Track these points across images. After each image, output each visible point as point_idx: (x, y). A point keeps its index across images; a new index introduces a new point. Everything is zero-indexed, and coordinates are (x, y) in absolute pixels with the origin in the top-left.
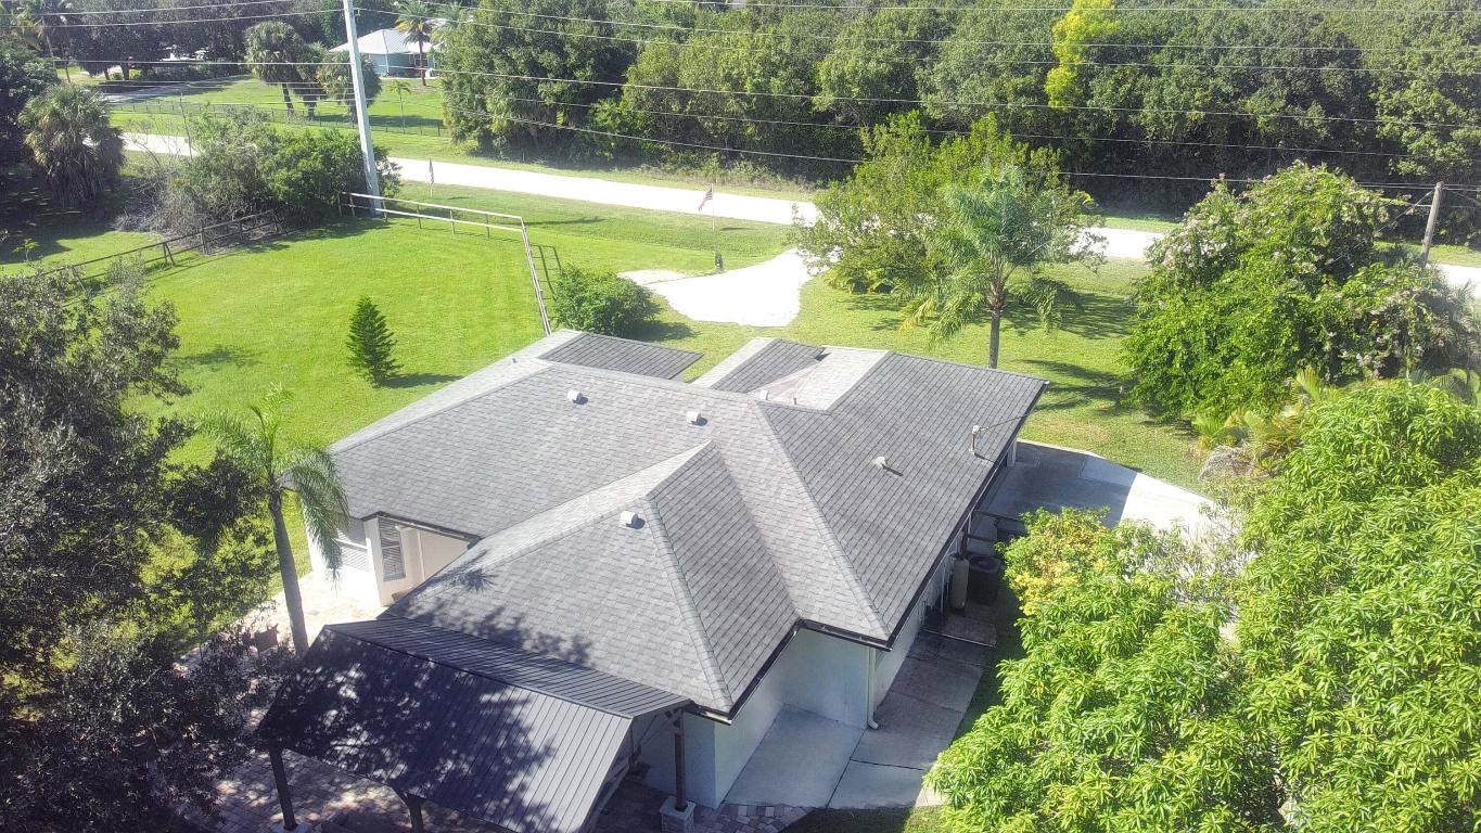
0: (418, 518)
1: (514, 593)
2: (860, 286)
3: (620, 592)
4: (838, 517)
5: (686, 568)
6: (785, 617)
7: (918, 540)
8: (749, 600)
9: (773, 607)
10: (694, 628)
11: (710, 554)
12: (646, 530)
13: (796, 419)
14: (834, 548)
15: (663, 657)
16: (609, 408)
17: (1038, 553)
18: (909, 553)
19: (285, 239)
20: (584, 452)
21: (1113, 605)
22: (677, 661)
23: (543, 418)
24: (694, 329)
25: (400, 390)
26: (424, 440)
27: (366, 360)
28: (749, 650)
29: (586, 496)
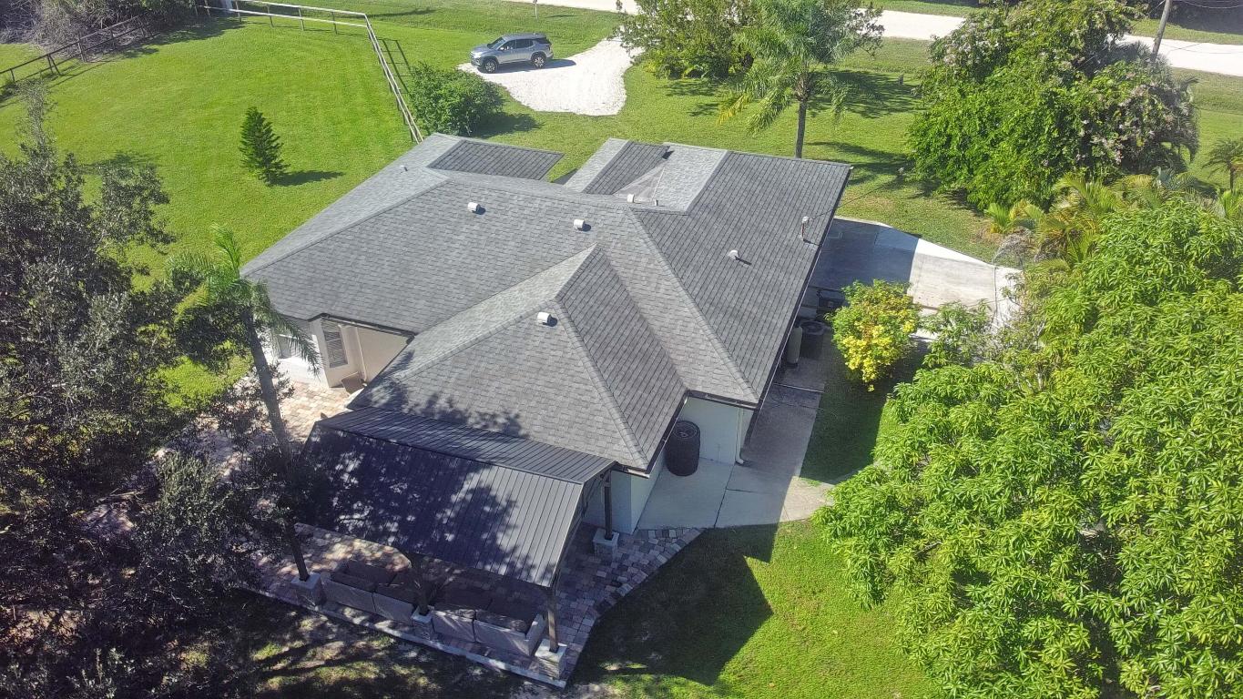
0: (358, 318)
1: (459, 382)
2: (675, 72)
3: (547, 379)
4: (708, 305)
5: (596, 357)
6: (676, 389)
7: (770, 318)
8: (647, 379)
9: (666, 382)
10: (611, 405)
11: (613, 344)
12: (559, 327)
13: (664, 221)
14: (709, 332)
15: (589, 429)
16: (505, 217)
17: (859, 320)
18: (765, 330)
19: (153, 42)
20: (490, 257)
21: (965, 390)
22: (601, 432)
23: (448, 227)
24: (538, 121)
25: (291, 187)
26: (349, 248)
27: (259, 162)
28: (654, 419)
29: (499, 296)
